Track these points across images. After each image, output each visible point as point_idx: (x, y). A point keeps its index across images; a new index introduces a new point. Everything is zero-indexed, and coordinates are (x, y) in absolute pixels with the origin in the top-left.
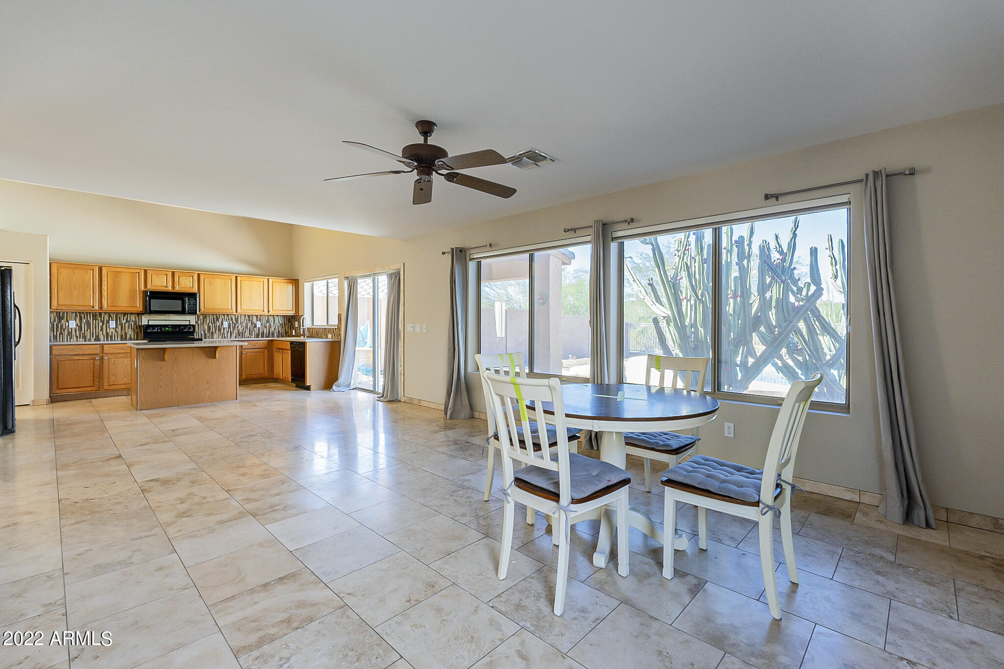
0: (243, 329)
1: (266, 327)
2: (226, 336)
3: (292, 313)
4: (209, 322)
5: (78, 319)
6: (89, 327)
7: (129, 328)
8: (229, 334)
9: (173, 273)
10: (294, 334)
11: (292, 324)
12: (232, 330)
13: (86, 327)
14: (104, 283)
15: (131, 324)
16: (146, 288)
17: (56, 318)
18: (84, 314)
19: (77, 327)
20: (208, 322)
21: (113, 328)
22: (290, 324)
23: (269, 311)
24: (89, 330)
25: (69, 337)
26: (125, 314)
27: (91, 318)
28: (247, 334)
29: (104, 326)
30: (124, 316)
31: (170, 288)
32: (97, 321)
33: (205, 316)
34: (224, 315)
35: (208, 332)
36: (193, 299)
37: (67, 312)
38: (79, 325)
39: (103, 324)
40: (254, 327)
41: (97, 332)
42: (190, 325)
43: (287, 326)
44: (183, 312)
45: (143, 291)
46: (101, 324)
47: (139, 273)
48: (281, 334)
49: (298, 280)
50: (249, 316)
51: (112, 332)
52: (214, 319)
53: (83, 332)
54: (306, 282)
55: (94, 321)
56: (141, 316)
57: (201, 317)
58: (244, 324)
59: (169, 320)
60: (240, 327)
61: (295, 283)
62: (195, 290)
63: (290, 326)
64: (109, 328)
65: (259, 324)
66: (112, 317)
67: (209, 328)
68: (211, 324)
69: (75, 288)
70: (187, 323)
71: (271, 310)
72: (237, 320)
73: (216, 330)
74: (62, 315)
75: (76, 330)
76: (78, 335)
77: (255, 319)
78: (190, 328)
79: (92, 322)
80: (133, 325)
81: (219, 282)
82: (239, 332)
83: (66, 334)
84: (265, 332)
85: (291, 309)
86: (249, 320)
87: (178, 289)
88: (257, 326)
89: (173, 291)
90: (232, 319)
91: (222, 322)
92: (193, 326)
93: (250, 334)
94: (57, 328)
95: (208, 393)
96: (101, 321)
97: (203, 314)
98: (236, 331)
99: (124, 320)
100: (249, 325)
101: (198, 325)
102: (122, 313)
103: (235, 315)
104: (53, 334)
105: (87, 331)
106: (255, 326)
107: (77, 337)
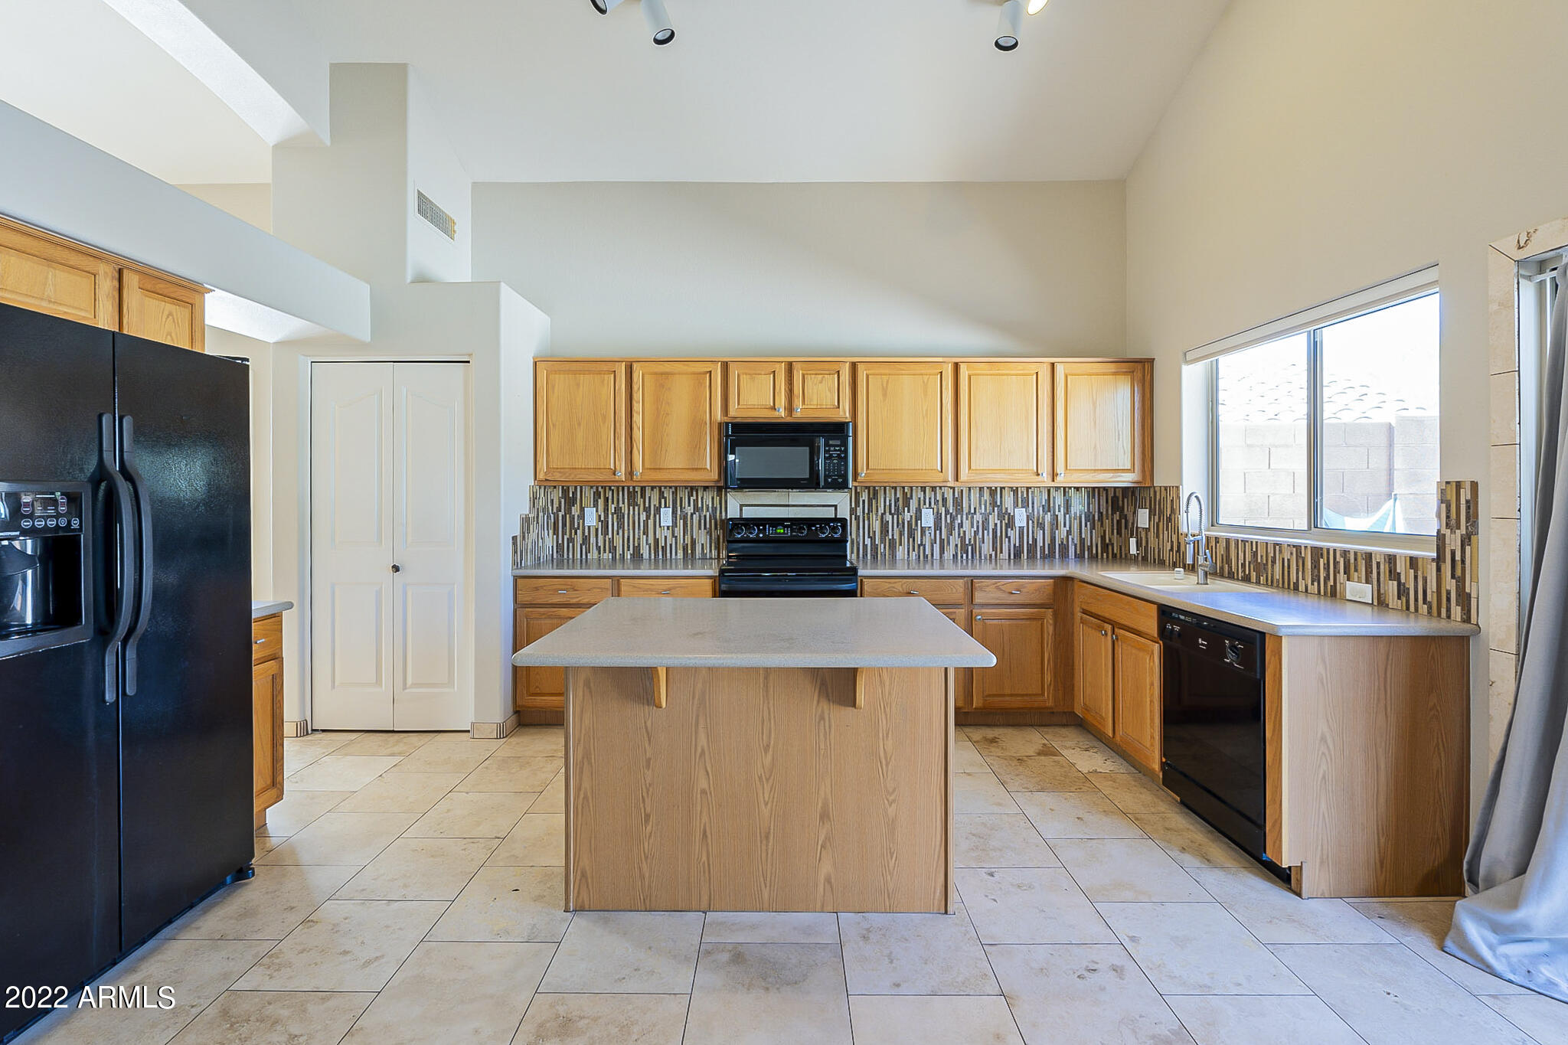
0: (976, 533)
1: (1041, 526)
2: (928, 551)
3: (1126, 480)
4: (885, 513)
5: (601, 502)
6: (621, 526)
7: (700, 528)
8: (937, 547)
9: (790, 367)
10: (1133, 550)
11: (1124, 516)
12: (944, 536)
13: (615, 524)
14: (638, 407)
15: (705, 516)
16: (727, 416)
17: (563, 500)
18: (613, 491)
19: (600, 523)
20: (881, 510)
21: (668, 528)
22: (1117, 517)
23: (1054, 475)
24: (621, 532)
25: (584, 547)
26: (692, 489)
27: (626, 500)
28: (987, 548)
29: (651, 522)
30: (690, 495)
31: (782, 413)
32: (636, 508)
33: (874, 493)
34: (923, 489)
35: (883, 540)
36: (838, 442)
37: (581, 487)
38: (602, 519)
39: (648, 517)
40: (1007, 526)
41: (637, 536)
42: (836, 520)
43: (1107, 522)
44: (811, 483)
45: (720, 424)
46: (643, 517)
47: (710, 372)
48: (1090, 548)
49: (1151, 361)
50: (993, 492)
51: (666, 537)
52: (897, 500)
53: (610, 536)
54: (1187, 362)
55: (631, 508)
56: (726, 495)
57: (865, 496)
58: (978, 517)
59: (788, 506)
60: (966, 524)
61: (1140, 375)
62: (844, 414)
63: (1119, 522)
64: (660, 527)
65: (1020, 517)
66: (665, 499)
67: (884, 527)
68: (889, 518)
69: (579, 424)
70: (829, 513)
71: (1060, 468)
72: (958, 503)
73: (901, 534)
74: (573, 495)
75: (597, 530)
76: (601, 544)
77: (1008, 500)
78: (834, 529)
79: (626, 512)
80: (708, 520)
81: (906, 384)
82: (963, 539)
83: (580, 541)
84: (1040, 543)
85: (1128, 466)
86: (994, 504)
87: (802, 413)
88: (1018, 524)
89: (789, 420)
90: (944, 500)
91: (919, 511)
92: (843, 521)
93: (994, 548)
94: (564, 525)
95: (826, 868)
96: (645, 509)
97: (868, 488)
98: (955, 540)
99: (689, 505)
100: (993, 519)
101: (857, 518)
102: (686, 487)
103: (953, 488)
104: (557, 542)
105: (618, 534)
106: (1010, 524)
107: (598, 548)
